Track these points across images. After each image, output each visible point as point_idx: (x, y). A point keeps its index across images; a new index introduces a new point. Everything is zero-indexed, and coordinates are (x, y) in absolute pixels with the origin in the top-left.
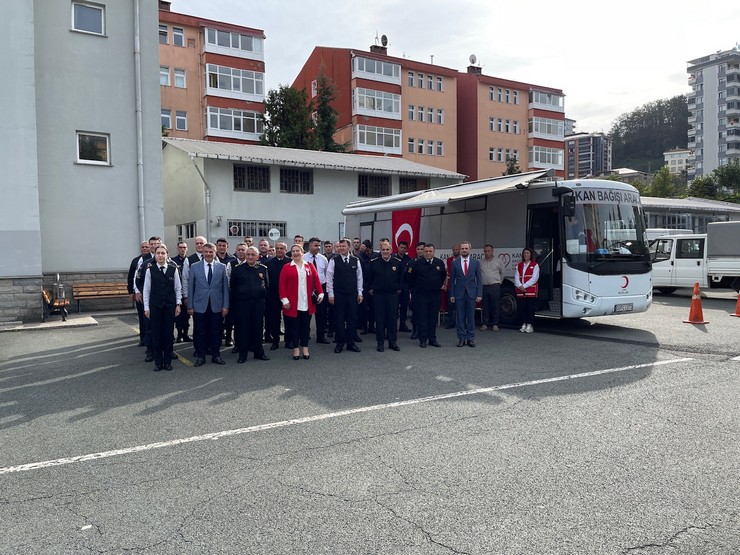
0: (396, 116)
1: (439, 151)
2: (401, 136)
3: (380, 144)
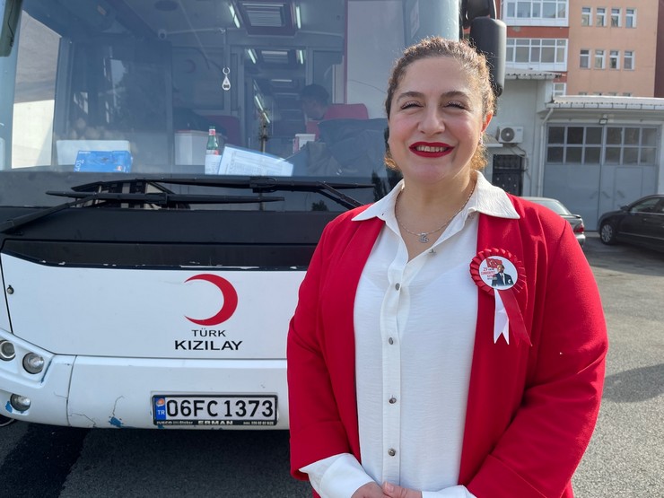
0: (562, 22)
1: (628, 63)
2: (566, 47)
3: (535, 59)
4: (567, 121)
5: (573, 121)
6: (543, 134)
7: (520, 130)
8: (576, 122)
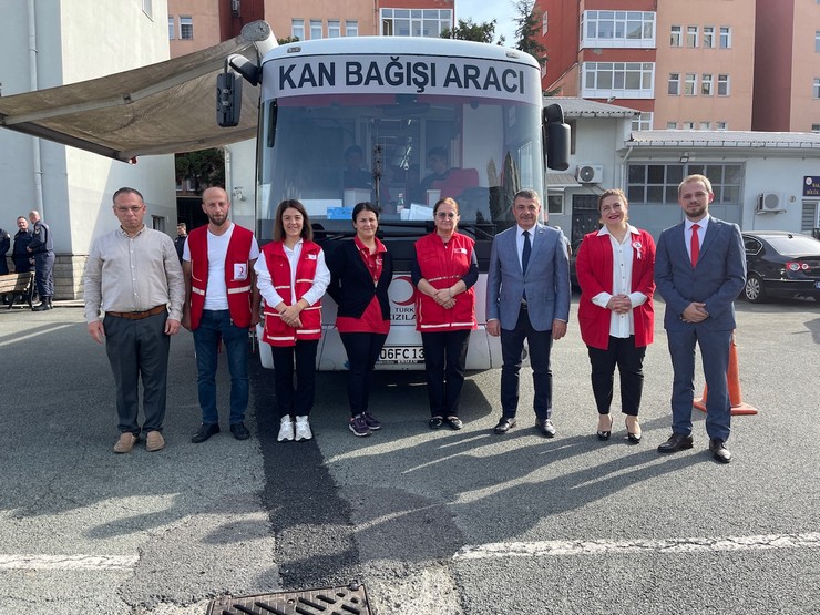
0: (647, 43)
1: (722, 89)
2: (653, 72)
3: (619, 85)
4: (648, 159)
5: (653, 159)
6: (623, 173)
7: (599, 169)
8: (656, 161)
